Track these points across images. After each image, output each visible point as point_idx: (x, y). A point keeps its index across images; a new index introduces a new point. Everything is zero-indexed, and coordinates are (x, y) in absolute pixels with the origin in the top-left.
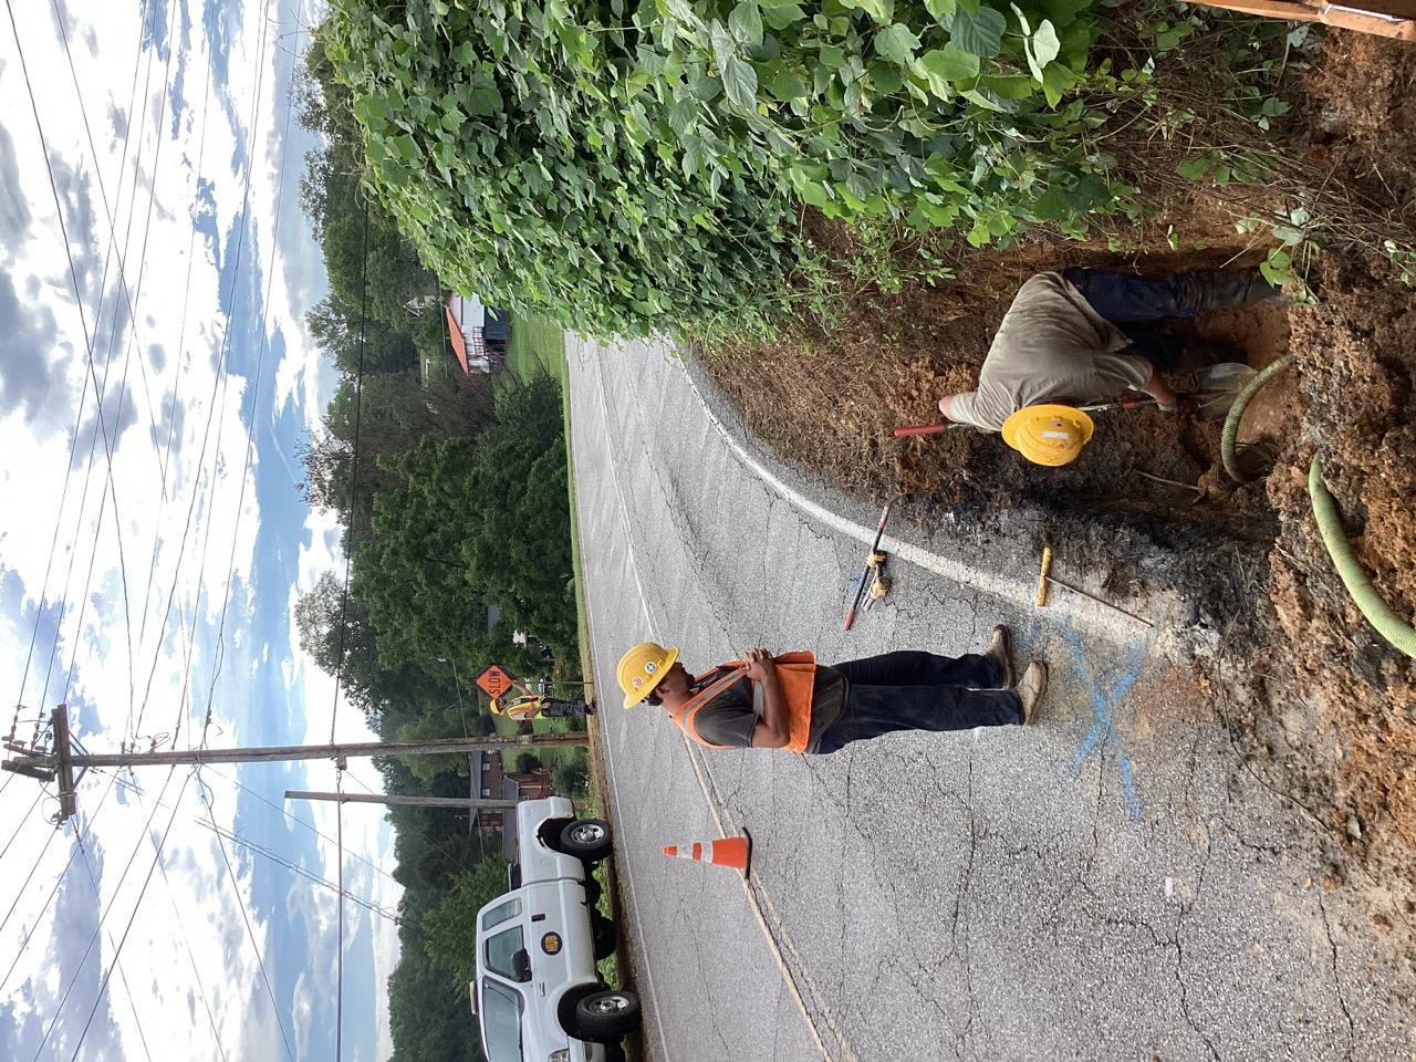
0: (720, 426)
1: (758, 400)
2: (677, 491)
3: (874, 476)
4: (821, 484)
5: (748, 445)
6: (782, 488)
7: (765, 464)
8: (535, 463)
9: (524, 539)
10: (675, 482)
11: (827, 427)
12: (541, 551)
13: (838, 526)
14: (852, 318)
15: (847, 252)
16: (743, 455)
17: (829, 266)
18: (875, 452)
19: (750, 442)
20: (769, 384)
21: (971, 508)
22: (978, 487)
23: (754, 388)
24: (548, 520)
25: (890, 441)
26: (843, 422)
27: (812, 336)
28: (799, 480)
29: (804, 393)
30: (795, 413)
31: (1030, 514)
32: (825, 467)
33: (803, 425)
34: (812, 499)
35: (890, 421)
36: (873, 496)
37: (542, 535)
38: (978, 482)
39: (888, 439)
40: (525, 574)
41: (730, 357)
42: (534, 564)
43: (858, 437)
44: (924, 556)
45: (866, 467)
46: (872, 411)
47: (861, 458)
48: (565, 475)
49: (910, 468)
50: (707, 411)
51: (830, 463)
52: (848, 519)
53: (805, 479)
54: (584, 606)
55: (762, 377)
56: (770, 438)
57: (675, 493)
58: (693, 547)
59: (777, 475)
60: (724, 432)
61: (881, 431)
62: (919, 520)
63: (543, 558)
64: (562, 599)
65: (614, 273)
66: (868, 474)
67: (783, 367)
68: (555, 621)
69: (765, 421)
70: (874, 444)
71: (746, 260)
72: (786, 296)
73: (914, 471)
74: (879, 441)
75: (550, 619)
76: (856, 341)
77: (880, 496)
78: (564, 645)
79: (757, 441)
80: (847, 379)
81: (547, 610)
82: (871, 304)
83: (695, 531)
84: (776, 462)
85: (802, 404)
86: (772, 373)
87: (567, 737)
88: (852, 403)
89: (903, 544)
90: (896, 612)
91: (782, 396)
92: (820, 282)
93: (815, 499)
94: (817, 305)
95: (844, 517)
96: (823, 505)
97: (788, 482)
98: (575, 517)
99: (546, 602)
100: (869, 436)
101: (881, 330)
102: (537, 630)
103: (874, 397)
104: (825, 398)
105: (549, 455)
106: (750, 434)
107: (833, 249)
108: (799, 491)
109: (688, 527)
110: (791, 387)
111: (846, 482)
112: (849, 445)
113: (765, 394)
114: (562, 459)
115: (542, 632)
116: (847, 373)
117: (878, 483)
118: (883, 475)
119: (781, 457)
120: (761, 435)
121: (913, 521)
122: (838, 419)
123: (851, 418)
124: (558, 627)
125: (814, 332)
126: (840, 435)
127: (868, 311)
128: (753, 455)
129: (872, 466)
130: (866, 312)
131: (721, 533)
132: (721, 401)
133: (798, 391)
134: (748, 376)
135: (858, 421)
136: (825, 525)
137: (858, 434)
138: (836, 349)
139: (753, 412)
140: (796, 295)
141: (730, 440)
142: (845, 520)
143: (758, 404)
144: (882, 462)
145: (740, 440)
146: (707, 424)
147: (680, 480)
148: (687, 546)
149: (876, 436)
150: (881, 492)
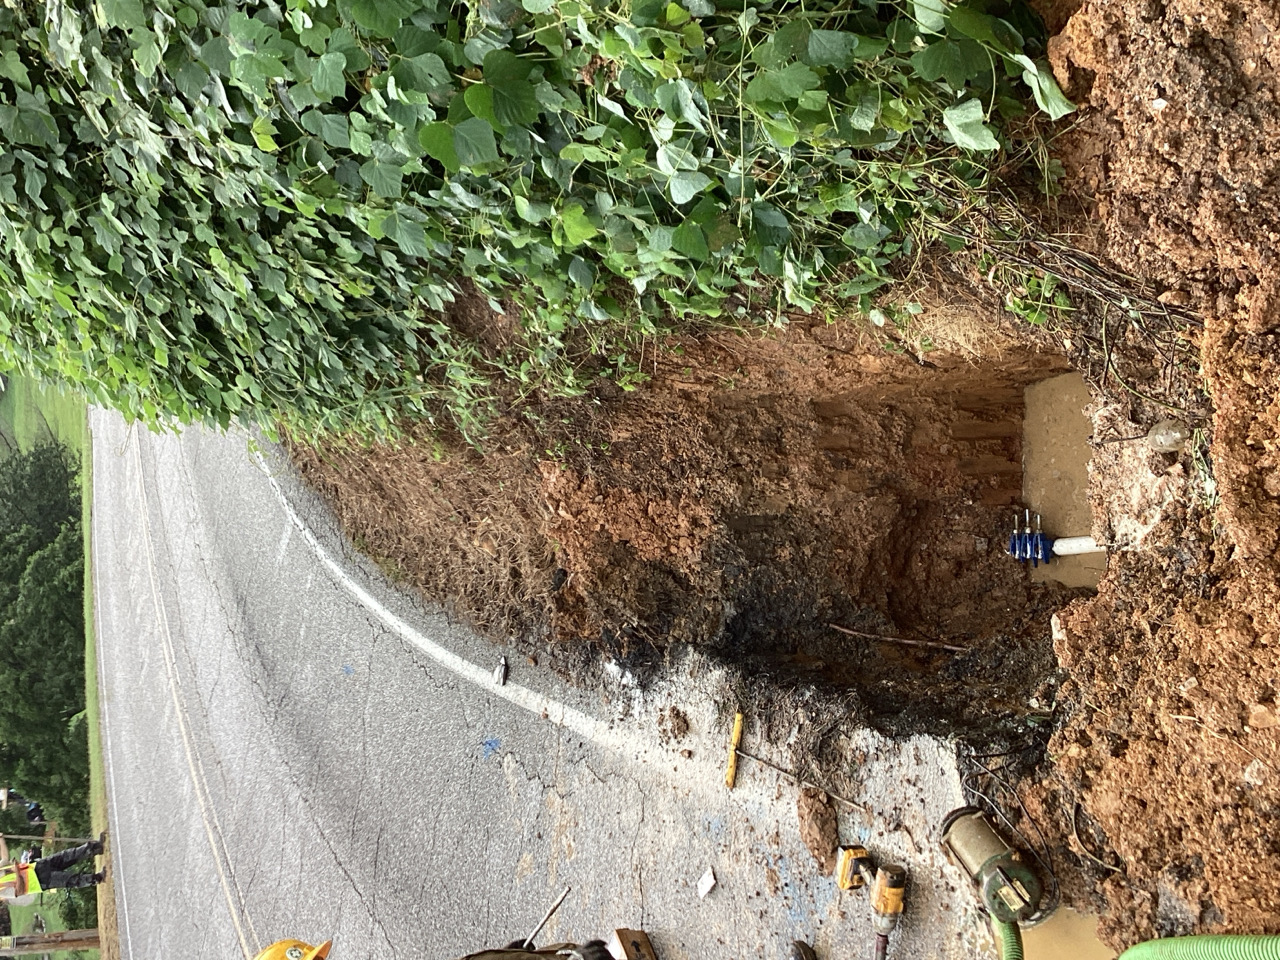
0: (307, 533)
1: (364, 505)
2: (244, 613)
3: (515, 614)
4: (444, 618)
5: (345, 560)
6: (390, 619)
7: (368, 587)
8: (32, 559)
9: (10, 660)
10: (241, 601)
11: (455, 548)
12: (35, 678)
13: (466, 673)
14: (501, 426)
15: (498, 347)
16: (338, 571)
17: (474, 362)
18: (516, 584)
19: (347, 557)
20: (378, 487)
21: (641, 665)
22: (650, 639)
23: (357, 490)
24: (46, 635)
25: (538, 573)
26: (476, 543)
27: (444, 439)
28: (414, 611)
29: (425, 503)
30: (410, 525)
31: (717, 674)
32: (450, 597)
33: (422, 541)
34: (431, 636)
35: (537, 547)
36: (513, 639)
37: (37, 654)
38: (651, 634)
39: (535, 570)
40: (11, 710)
41: (328, 450)
42: (24, 697)
43: (495, 564)
44: (579, 719)
45: (504, 601)
46: (514, 533)
47: (497, 589)
48: (80, 574)
49: (566, 611)
50: (290, 512)
51: (456, 592)
52: (479, 665)
53: (422, 611)
54: (102, 760)
55: (369, 479)
56: (376, 555)
57: (240, 615)
58: (265, 688)
59: (384, 601)
60: (313, 541)
61: (526, 559)
62: (573, 674)
63: (38, 685)
64: (61, 741)
66: (506, 611)
67: (400, 470)
68: (50, 773)
69: (369, 531)
70: (515, 573)
71: (371, 345)
72: (419, 395)
73: (571, 615)
74: (522, 571)
75: (44, 770)
76: (501, 450)
77: (522, 640)
78: (62, 805)
79: (358, 557)
80: (485, 493)
81: (39, 758)
82: (532, 416)
83: (268, 668)
84: (384, 585)
85: (421, 517)
87: (66, 937)
88: (489, 521)
89: (551, 702)
90: (541, 788)
91: (395, 505)
92: (462, 379)
93: (435, 637)
95: (474, 661)
96: (446, 645)
97: (399, 612)
98: (94, 638)
99: (38, 746)
100: (509, 564)
101: (540, 445)
102: (24, 785)
103: (518, 519)
104: (454, 512)
105: (53, 550)
106: (349, 544)
107: (482, 342)
108: (413, 623)
109: (258, 662)
110: (408, 495)
111: (477, 618)
112: (482, 572)
113: (373, 499)
114: (75, 551)
115: (31, 788)
116: (486, 486)
117: (520, 626)
118: (527, 614)
119: (390, 580)
120: (365, 549)
121: (564, 673)
122: (470, 539)
123: (488, 539)
124: (55, 780)
125: (448, 434)
126: (471, 558)
127: (522, 419)
128: (352, 574)
129: (513, 601)
130: (519, 420)
131: (306, 678)
132: (309, 501)
133: (418, 500)
134: (350, 475)
135: (495, 544)
136: (448, 671)
137: (495, 559)
138: (475, 458)
139: (354, 521)
140: (430, 392)
141: (320, 552)
142: (475, 666)
143: (361, 510)
144: (526, 598)
145: (334, 553)
146: (290, 529)
147: (249, 599)
148: (255, 687)
149: (519, 565)
150: (523, 635)
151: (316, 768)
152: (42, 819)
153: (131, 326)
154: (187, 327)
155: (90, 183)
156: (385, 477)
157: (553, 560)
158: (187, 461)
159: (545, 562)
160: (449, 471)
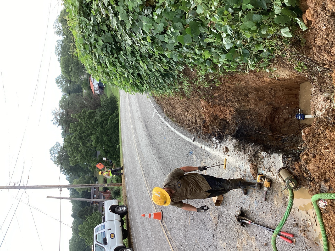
0: (158, 113)
2: (147, 127)
3: (196, 128)
4: (183, 129)
5: (165, 118)
6: (173, 129)
7: (169, 123)
8: (110, 117)
9: (107, 135)
10: (146, 125)
11: (185, 116)
12: (111, 138)
13: (187, 139)
14: (193, 93)
15: (192, 78)
16: (163, 120)
17: (188, 81)
18: (196, 123)
20: (170, 104)
21: (219, 138)
23: (167, 105)
24: (113, 131)
25: (200, 121)
26: (189, 115)
27: (183, 95)
28: (177, 128)
29: (179, 107)
30: (177, 112)
31: (234, 140)
32: (184, 125)
33: (179, 115)
34: (180, 132)
35: (200, 116)
36: (195, 133)
37: (111, 134)
38: (221, 133)
40: (107, 144)
41: (161, 97)
42: (109, 141)
44: (208, 148)
46: (196, 113)
47: (193, 124)
48: (118, 120)
49: (205, 128)
50: (155, 109)
51: (185, 124)
52: (189, 138)
53: (178, 127)
54: (122, 153)
56: (170, 117)
57: (146, 128)
59: (172, 126)
60: (159, 114)
62: (207, 140)
63: (112, 140)
64: (116, 150)
66: (194, 128)
67: (174, 101)
68: (114, 155)
69: (169, 113)
70: (196, 121)
71: (169, 78)
72: (178, 87)
73: (206, 129)
74: (197, 120)
75: (113, 155)
76: (193, 97)
77: (197, 133)
78: (116, 161)
79: (167, 117)
80: (190, 106)
81: (112, 152)
82: (199, 91)
83: (151, 138)
84: (171, 123)
85: (178, 110)
87: (116, 184)
88: (191, 111)
89: (202, 145)
90: (200, 161)
91: (174, 108)
92: (186, 84)
93: (181, 132)
94: (185, 89)
95: (188, 137)
96: (183, 134)
97: (174, 128)
98: (121, 132)
99: (112, 150)
100: (195, 119)
101: (200, 96)
102: (109, 157)
103: (197, 110)
104: (185, 109)
105: (114, 115)
106: (165, 115)
107: (189, 77)
108: (177, 130)
109: (149, 136)
110: (176, 106)
111: (189, 129)
112: (190, 120)
113: (170, 107)
114: (117, 116)
115: (110, 158)
116: (190, 104)
117: (197, 131)
118: (198, 128)
119: (173, 122)
121: (205, 140)
122: (187, 114)
124: (114, 156)
126: (188, 118)
128: (166, 121)
129: (195, 126)
130: (197, 92)
131: (158, 140)
132: (158, 107)
133: (178, 107)
134: (165, 102)
135: (192, 115)
136: (183, 139)
137: (192, 118)
138: (188, 99)
139: (166, 110)
140: (180, 87)
141: (160, 116)
142: (188, 138)
143: (167, 109)
144: (198, 125)
145: (162, 116)
146: (154, 112)
147: (147, 125)
148: (149, 141)
149: (197, 119)
150: (197, 132)
151: (159, 156)
152: (112, 163)
153: (126, 75)
154: (136, 75)
155: (119, 49)
156: (172, 102)
157: (203, 118)
158: (136, 100)
159: (201, 119)
160: (183, 101)
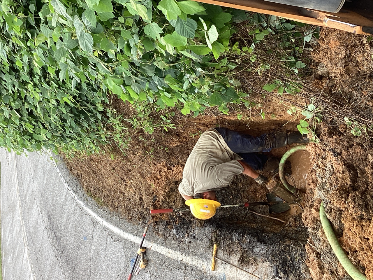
0: (72, 191)
1: (90, 180)
3: (141, 213)
4: (117, 217)
5: (85, 200)
6: (99, 219)
7: (92, 209)
10: (49, 217)
11: (121, 192)
13: (125, 236)
14: (132, 144)
15: (130, 116)
16: (82, 204)
17: (123, 122)
18: (141, 203)
19: (85, 199)
20: (95, 173)
21: (183, 227)
22: (186, 218)
23: (88, 175)
26: (128, 189)
28: (107, 215)
29: (111, 177)
30: (106, 186)
32: (119, 209)
33: (110, 190)
34: (113, 224)
35: (148, 189)
36: (140, 222)
38: (186, 216)
39: (147, 197)
41: (78, 161)
43: (134, 196)
44: (163, 249)
45: (137, 209)
46: (140, 185)
47: (135, 205)
50: (66, 185)
51: (121, 208)
52: (129, 233)
53: (110, 215)
55: (92, 170)
56: (94, 197)
57: (49, 223)
58: (57, 248)
59: (97, 213)
60: (74, 194)
61: (144, 193)
62: (161, 233)
65: (25, 121)
66: (138, 213)
67: (101, 165)
69: (92, 189)
70: (141, 199)
71: (87, 118)
72: (104, 134)
74: (143, 198)
76: (134, 154)
77: (143, 223)
79: (89, 198)
80: (130, 171)
82: (141, 138)
83: (58, 240)
84: (97, 207)
85: (110, 182)
86: (97, 168)
88: (132, 181)
89: (153, 244)
90: (150, 275)
91: (100, 178)
92: (118, 128)
93: (115, 224)
94: (117, 138)
95: (127, 232)
96: (118, 227)
97: (102, 216)
100: (139, 196)
101: (145, 149)
103: (141, 179)
104: (120, 179)
106: (85, 195)
108: (107, 220)
109: (55, 238)
110: (105, 174)
111: (128, 216)
112: (130, 200)
113: (93, 177)
116: (130, 168)
117: (143, 217)
118: (145, 213)
119: (99, 205)
120: (91, 195)
121: (158, 233)
122: (125, 188)
123: (131, 187)
125: (115, 150)
126: (126, 195)
127: (139, 141)
128: (86, 204)
129: (140, 209)
130: (139, 142)
131: (70, 240)
132: (72, 180)
133: (108, 176)
134: (85, 169)
135: (134, 189)
136: (119, 236)
138: (126, 159)
139: (87, 186)
140: (109, 134)
141: (76, 198)
143: (90, 182)
144: (144, 207)
145: (81, 198)
146: (66, 191)
147: (52, 217)
148: (54, 247)
149: (142, 196)
150: (144, 221)
157: (153, 193)
158: (32, 170)
159: (150, 193)
160: (117, 163)
